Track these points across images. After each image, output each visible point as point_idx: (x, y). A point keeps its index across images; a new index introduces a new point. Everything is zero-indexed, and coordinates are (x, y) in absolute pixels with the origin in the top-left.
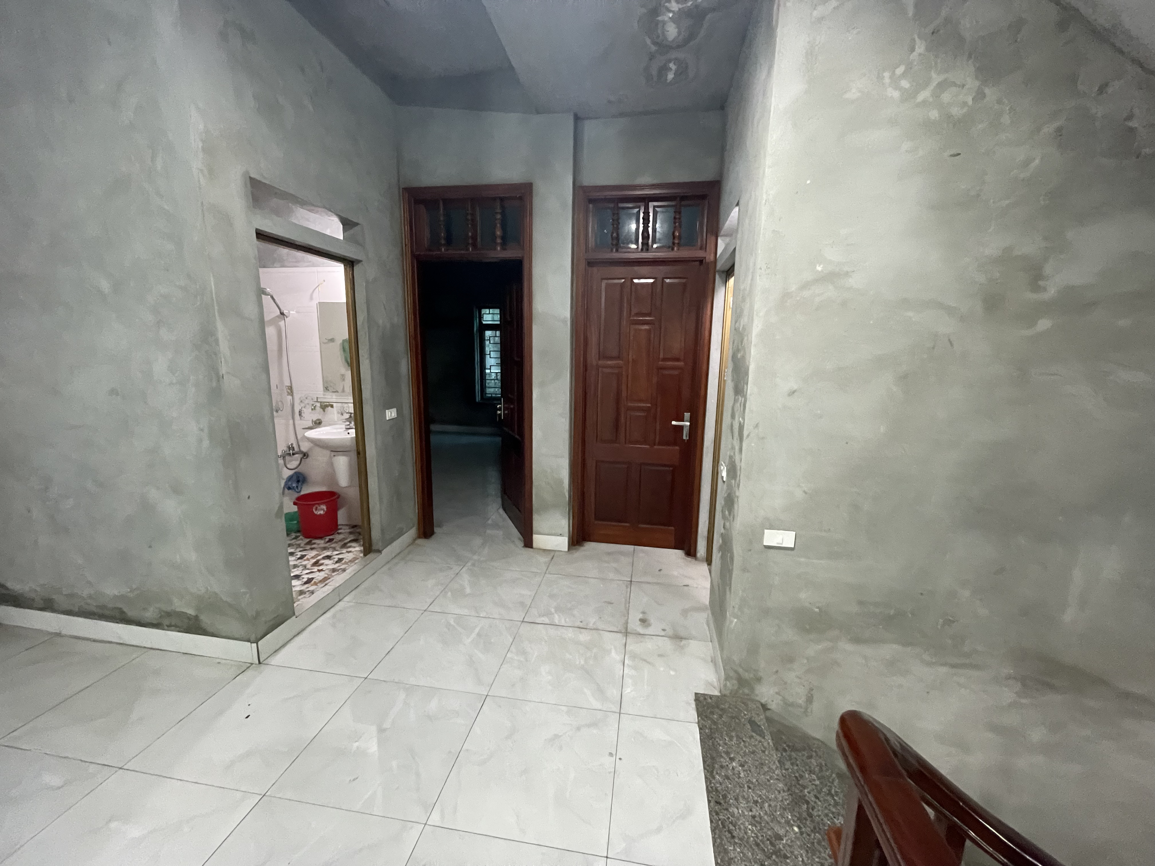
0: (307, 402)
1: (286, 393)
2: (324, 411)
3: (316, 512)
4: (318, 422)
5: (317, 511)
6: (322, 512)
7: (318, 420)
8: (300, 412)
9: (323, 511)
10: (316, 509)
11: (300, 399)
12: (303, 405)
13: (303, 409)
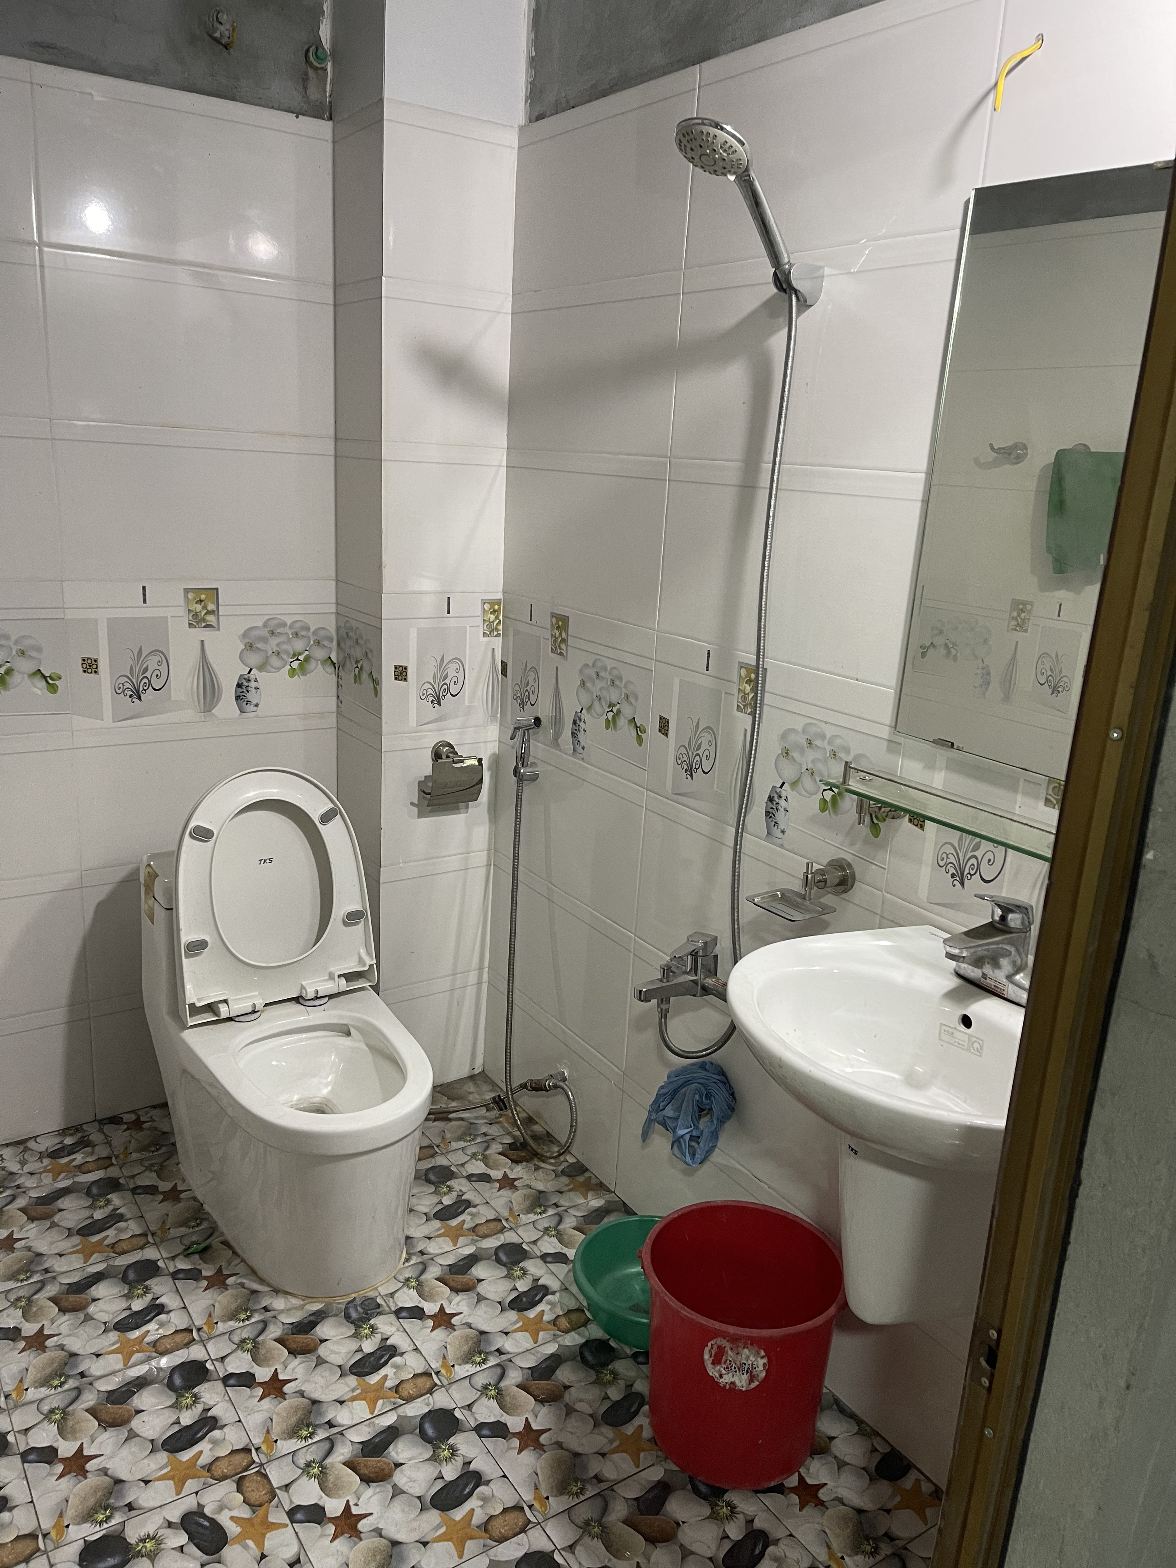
0: (808, 758)
1: (735, 700)
2: (875, 829)
3: (713, 1371)
4: (834, 877)
5: (721, 1368)
6: (741, 1381)
7: (839, 865)
8: (771, 799)
9: (745, 1377)
10: (717, 1360)
11: (784, 737)
12: (789, 772)
13: (787, 791)
